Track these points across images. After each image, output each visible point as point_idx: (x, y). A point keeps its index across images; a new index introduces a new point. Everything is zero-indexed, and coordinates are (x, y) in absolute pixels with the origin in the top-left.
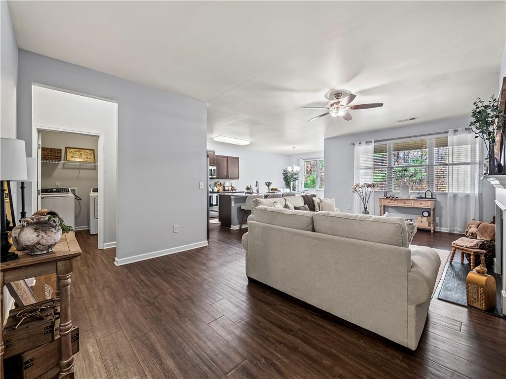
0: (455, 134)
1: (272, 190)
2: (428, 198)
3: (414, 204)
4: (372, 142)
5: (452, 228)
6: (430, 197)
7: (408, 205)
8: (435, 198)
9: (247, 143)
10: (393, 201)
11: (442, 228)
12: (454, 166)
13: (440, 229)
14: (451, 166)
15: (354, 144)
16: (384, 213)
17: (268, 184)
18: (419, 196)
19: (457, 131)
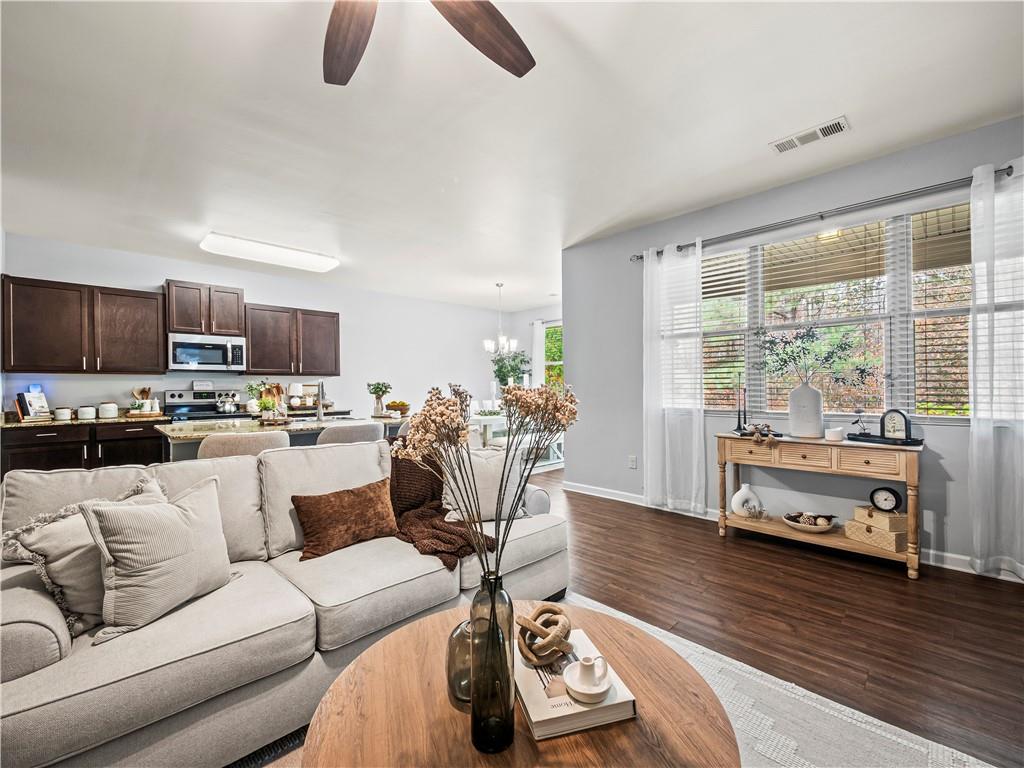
0: (998, 188)
1: (389, 407)
2: (895, 442)
3: (840, 461)
4: (694, 245)
5: (991, 559)
6: (902, 435)
7: (818, 463)
8: (919, 443)
9: (332, 264)
10: (763, 449)
11: (947, 554)
12: (997, 315)
13: (941, 559)
14: (985, 316)
15: (642, 257)
16: (737, 488)
17: (379, 390)
18: (856, 430)
19: (1009, 171)
